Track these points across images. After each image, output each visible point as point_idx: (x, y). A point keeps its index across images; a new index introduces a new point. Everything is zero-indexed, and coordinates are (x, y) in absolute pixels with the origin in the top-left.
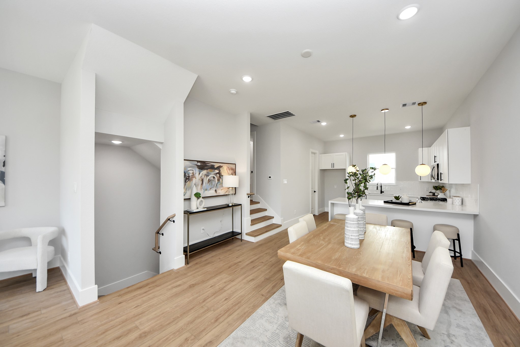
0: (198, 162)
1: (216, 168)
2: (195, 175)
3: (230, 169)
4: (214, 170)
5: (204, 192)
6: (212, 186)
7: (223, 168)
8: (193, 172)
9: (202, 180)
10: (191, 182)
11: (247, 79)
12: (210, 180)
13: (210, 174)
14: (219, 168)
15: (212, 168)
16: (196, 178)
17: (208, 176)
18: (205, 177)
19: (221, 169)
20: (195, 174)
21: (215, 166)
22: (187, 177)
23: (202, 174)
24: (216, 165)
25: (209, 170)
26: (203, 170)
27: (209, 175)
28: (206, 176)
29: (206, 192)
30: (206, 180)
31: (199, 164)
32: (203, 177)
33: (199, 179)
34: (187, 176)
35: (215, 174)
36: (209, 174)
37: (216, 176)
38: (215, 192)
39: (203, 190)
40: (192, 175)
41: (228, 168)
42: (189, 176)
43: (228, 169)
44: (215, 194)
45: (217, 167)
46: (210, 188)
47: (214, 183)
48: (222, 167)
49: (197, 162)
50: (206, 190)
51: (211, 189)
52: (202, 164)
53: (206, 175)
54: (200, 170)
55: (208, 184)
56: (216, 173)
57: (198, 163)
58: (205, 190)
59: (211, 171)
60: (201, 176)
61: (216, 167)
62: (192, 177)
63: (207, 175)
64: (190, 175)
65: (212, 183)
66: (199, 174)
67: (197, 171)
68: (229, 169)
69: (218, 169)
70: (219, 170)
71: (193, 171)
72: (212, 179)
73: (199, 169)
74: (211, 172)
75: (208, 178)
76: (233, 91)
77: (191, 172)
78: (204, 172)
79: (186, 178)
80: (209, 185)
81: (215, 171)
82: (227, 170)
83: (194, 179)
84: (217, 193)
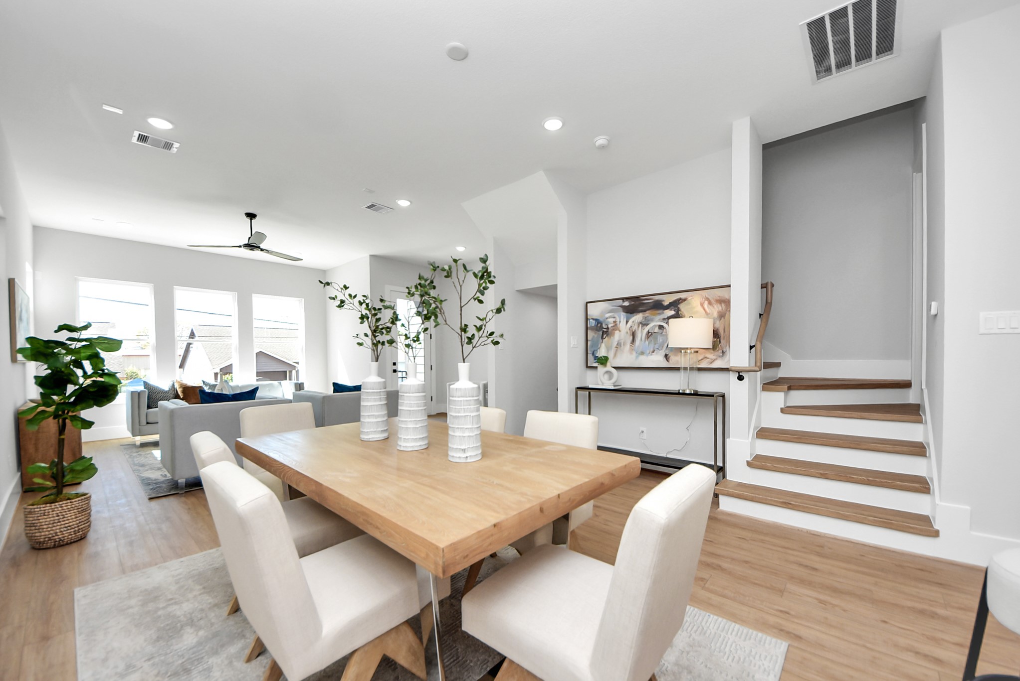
0: (625, 300)
1: (667, 305)
2: (618, 326)
3: (713, 301)
4: (660, 311)
5: (637, 357)
6: (656, 346)
7: (689, 304)
8: (614, 320)
9: (634, 335)
10: (612, 338)
11: (553, 125)
12: (652, 334)
13: (652, 320)
14: (675, 304)
15: (658, 306)
16: (620, 331)
17: (647, 325)
18: (639, 327)
19: (682, 306)
20: (618, 323)
21: (664, 301)
22: (605, 330)
23: (633, 322)
24: (667, 300)
25: (648, 312)
26: (635, 314)
27: (648, 323)
28: (641, 325)
29: (642, 358)
30: (641, 334)
31: (626, 304)
32: (635, 327)
33: (627, 333)
34: (604, 327)
35: (664, 319)
36: (648, 321)
37: (667, 323)
38: (665, 359)
39: (634, 353)
40: (614, 326)
41: (707, 299)
42: (608, 328)
43: (706, 302)
44: (665, 364)
45: (670, 303)
46: (652, 350)
47: (661, 340)
48: (685, 300)
49: (621, 301)
50: (642, 353)
51: (653, 352)
52: (633, 303)
53: (641, 323)
54: (629, 315)
55: (647, 342)
56: (666, 317)
57: (624, 302)
58: (639, 354)
59: (654, 315)
60: (631, 327)
61: (666, 303)
62: (614, 330)
63: (644, 324)
64: (610, 326)
65: (656, 339)
66: (627, 322)
67: (623, 316)
68: (710, 303)
69: (672, 307)
70: (675, 311)
71: (614, 318)
72: (657, 330)
73: (626, 313)
74: (652, 317)
75: (647, 329)
76: (601, 141)
77: (611, 320)
78: (638, 317)
79: (603, 331)
80: (649, 343)
81: (663, 313)
82: (702, 305)
83: (617, 332)
84: (670, 361)
